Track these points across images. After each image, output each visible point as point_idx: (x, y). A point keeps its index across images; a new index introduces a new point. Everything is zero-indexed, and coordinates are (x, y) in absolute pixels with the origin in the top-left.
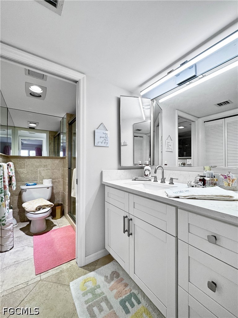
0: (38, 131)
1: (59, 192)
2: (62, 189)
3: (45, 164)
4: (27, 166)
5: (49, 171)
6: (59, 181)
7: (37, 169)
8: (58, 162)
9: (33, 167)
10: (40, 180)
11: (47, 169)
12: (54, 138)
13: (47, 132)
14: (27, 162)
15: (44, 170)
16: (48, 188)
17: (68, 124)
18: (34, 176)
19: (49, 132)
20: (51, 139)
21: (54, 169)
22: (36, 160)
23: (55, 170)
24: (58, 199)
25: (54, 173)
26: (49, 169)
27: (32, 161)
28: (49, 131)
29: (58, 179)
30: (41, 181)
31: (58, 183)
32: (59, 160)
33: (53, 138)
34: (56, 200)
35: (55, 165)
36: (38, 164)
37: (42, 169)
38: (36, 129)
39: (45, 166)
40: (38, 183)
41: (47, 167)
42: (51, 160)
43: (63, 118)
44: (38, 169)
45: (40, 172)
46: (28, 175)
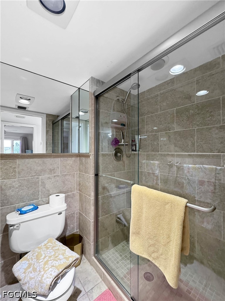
0: (31, 112)
1: (74, 213)
2: (78, 208)
3: (51, 167)
4: (19, 173)
5: (58, 178)
6: (73, 194)
7: (37, 178)
8: (72, 163)
9: (31, 175)
10: (43, 196)
11: (55, 176)
12: (53, 124)
13: (43, 114)
14: (19, 165)
15: (49, 178)
16: (60, 214)
17: (93, 96)
18: (31, 192)
19: (45, 115)
20: (49, 125)
21: (65, 175)
22: (37, 162)
23: (67, 177)
24: (72, 226)
25: (66, 182)
26: (58, 176)
27: (28, 163)
28: (47, 114)
29: (71, 192)
30: (44, 199)
31: (72, 198)
32: (73, 159)
33: (51, 125)
34: (68, 227)
35: (68, 167)
36: (39, 168)
37: (47, 176)
38: (28, 111)
39: (52, 171)
40: (40, 203)
41: (54, 173)
42: (62, 159)
43: (79, 88)
44: (40, 177)
45: (43, 183)
46: (22, 189)
